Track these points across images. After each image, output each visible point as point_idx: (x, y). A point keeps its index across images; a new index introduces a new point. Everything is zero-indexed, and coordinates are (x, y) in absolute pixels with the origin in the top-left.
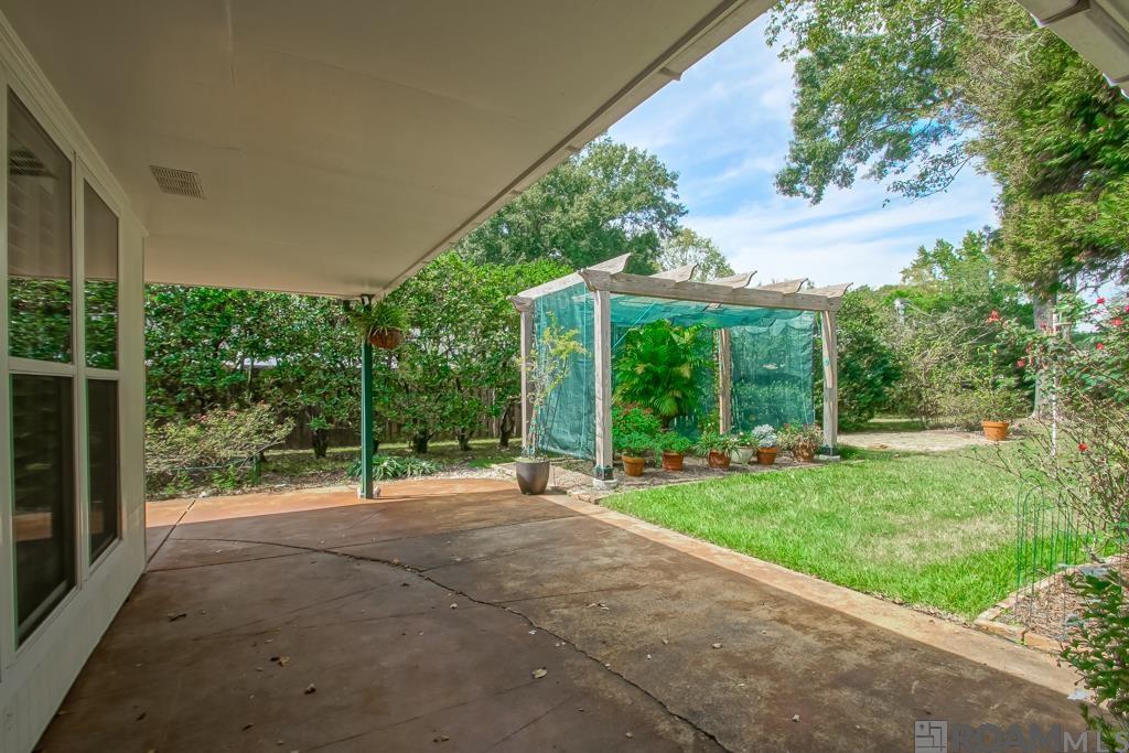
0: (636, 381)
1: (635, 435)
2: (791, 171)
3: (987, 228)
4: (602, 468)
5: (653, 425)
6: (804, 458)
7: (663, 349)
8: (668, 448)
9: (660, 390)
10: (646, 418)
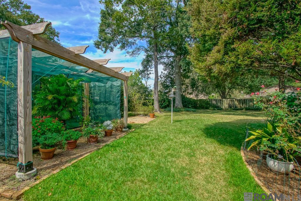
0: (47, 103)
1: (49, 135)
2: (98, 41)
3: (139, 69)
4: (24, 164)
5: (59, 127)
6: (120, 131)
7: (62, 89)
8: (69, 139)
9: (61, 107)
10: (55, 124)
